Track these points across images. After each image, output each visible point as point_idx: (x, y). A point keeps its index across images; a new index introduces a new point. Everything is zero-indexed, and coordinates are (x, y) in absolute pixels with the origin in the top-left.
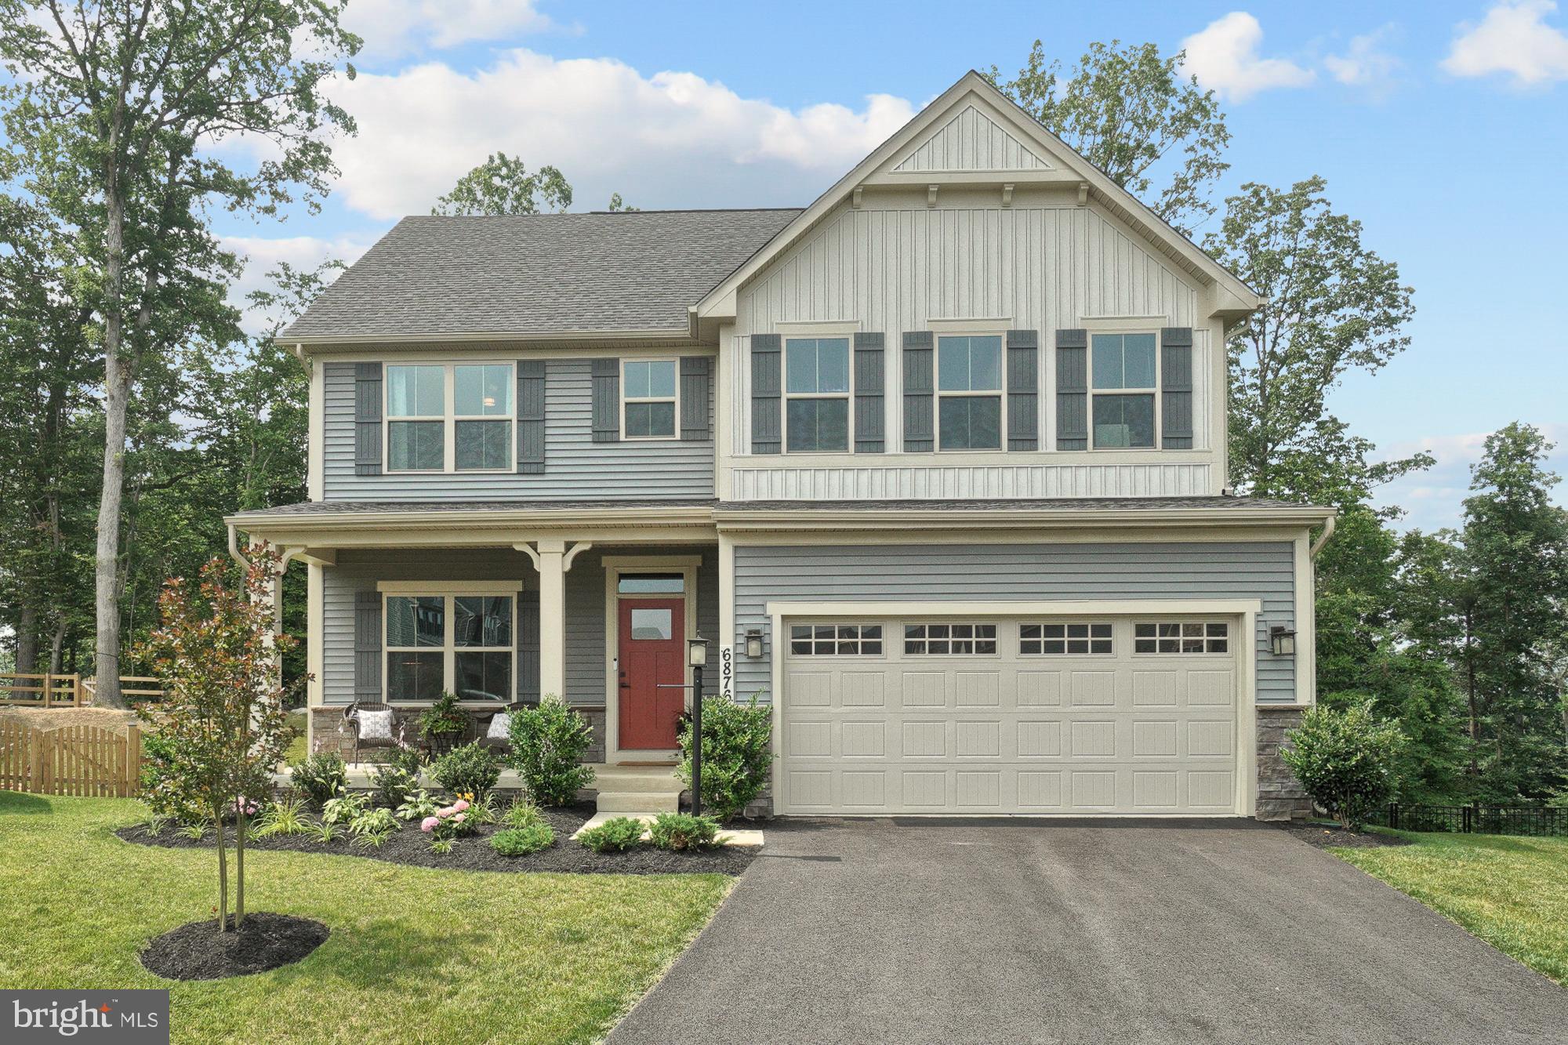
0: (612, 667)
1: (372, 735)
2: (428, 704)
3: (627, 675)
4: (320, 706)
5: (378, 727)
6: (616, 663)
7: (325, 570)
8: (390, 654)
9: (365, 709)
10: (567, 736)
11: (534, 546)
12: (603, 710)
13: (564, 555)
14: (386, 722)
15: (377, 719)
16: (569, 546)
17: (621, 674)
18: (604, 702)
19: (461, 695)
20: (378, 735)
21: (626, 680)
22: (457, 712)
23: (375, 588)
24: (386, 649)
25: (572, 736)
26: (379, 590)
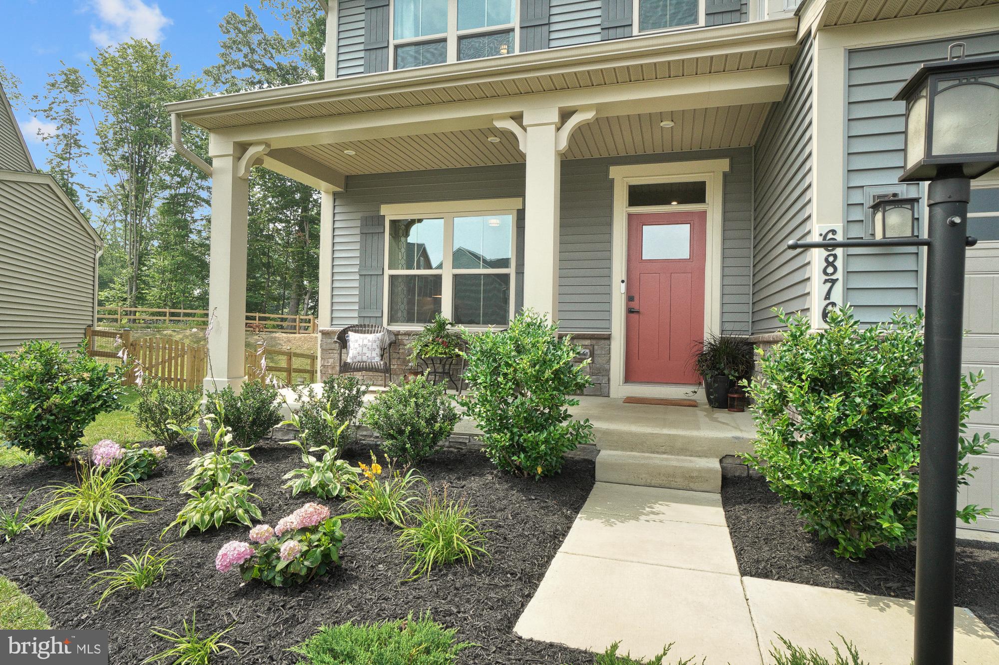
0: (619, 290)
1: (359, 358)
2: (418, 328)
3: (636, 298)
4: (328, 328)
5: (365, 350)
6: (623, 286)
7: (335, 195)
8: (392, 278)
9: (356, 332)
10: (548, 374)
11: (518, 118)
12: (608, 338)
13: (558, 129)
14: (375, 346)
15: (366, 342)
16: (565, 115)
17: (630, 299)
18: (609, 328)
19: (458, 319)
20: (365, 358)
21: (635, 305)
22: (448, 336)
23: (379, 211)
24: (388, 272)
25: (556, 373)
26: (382, 214)
